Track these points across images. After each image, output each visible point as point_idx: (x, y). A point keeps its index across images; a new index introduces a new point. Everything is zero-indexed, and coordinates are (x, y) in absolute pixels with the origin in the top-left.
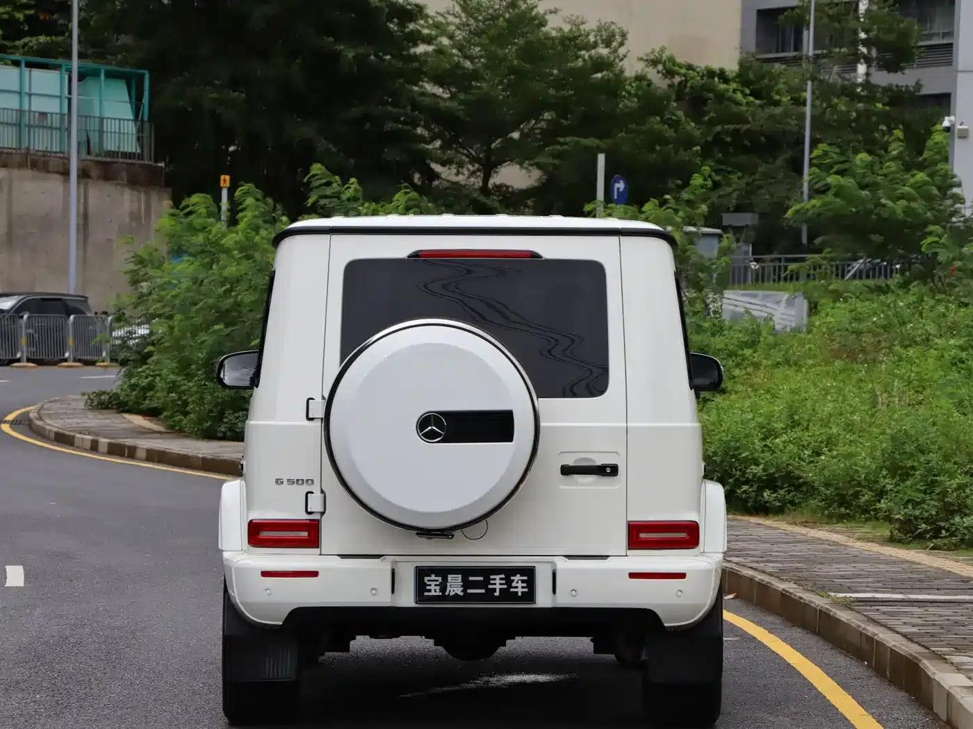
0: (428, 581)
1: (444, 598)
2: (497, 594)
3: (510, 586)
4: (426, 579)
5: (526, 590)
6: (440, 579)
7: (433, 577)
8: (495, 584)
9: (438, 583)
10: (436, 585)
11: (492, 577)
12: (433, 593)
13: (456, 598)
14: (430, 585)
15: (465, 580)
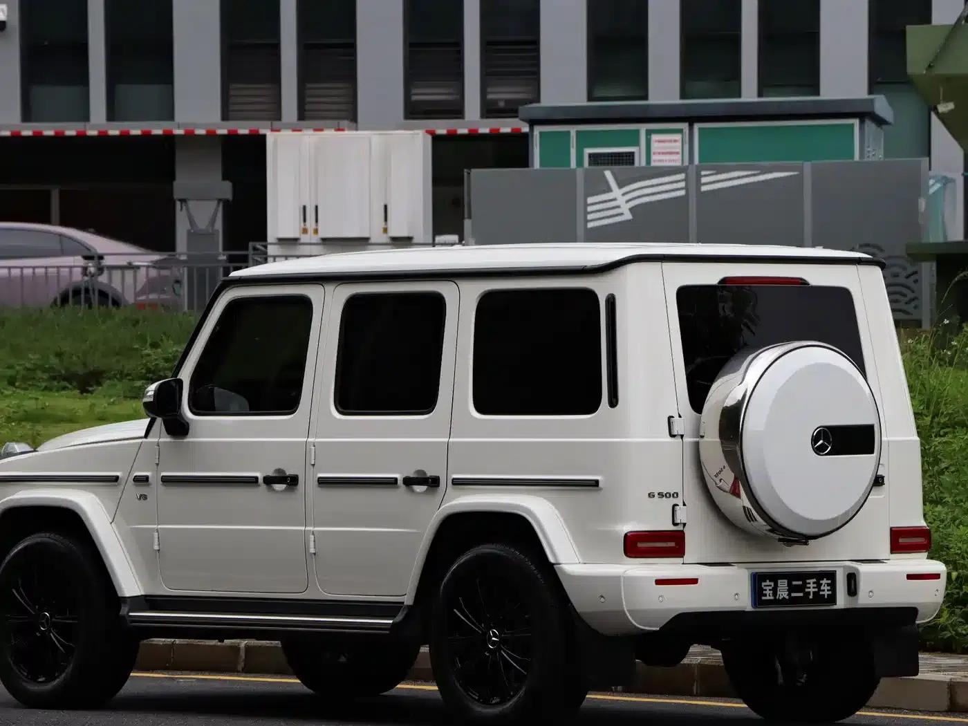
0: (765, 586)
1: (776, 602)
2: (811, 597)
3: (820, 590)
4: (763, 584)
5: (830, 593)
6: (772, 584)
7: (768, 583)
8: (810, 588)
9: (771, 588)
10: (770, 590)
11: (808, 581)
12: (768, 598)
13: (783, 602)
14: (766, 590)
15: (789, 584)
